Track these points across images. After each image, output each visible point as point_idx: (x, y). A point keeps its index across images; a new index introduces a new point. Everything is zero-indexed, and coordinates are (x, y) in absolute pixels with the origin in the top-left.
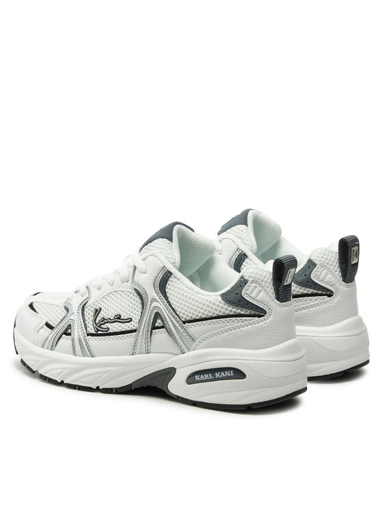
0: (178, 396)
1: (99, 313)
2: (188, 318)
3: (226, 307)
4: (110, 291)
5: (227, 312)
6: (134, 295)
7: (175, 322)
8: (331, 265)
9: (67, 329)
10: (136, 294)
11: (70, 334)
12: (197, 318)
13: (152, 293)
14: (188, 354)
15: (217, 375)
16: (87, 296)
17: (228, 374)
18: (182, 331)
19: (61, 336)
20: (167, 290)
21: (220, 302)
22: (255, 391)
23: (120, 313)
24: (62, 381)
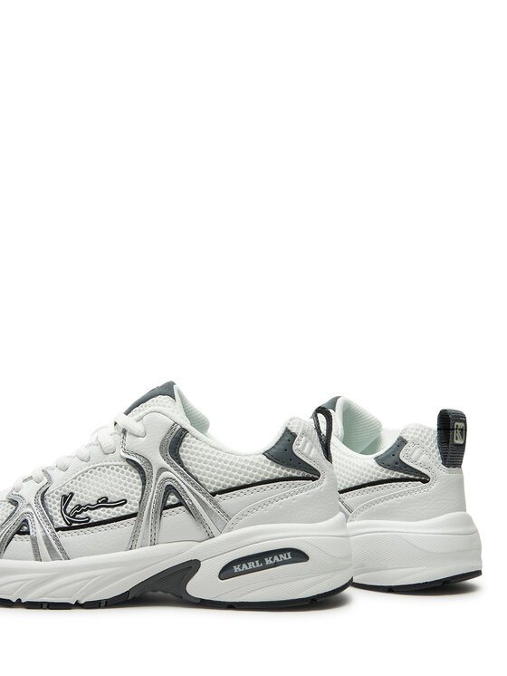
0: (202, 600)
1: (70, 499)
2: (219, 488)
3: (274, 467)
4: (84, 469)
5: (276, 475)
6: (126, 468)
7: (201, 495)
8: (427, 444)
9: (21, 527)
10: (129, 467)
11: (28, 533)
12: (233, 486)
13: (158, 460)
14: (219, 538)
15: (268, 561)
16: (46, 480)
17: (284, 557)
18: (211, 506)
19: (12, 537)
20: (181, 454)
21: (265, 462)
22: (322, 577)
23: (107, 494)
24: (19, 600)
